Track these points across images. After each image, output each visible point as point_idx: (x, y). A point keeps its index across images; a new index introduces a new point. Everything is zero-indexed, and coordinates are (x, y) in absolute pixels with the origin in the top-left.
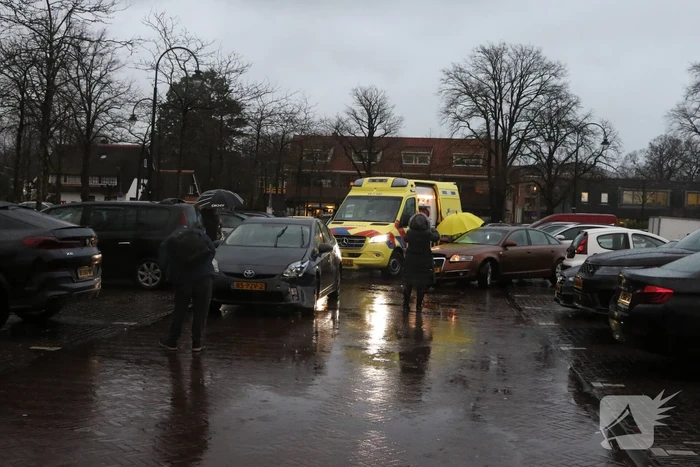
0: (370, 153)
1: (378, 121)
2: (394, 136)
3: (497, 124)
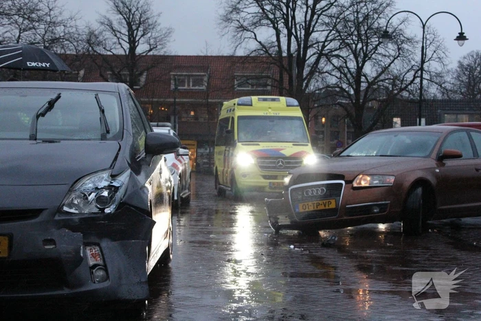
0: (131, 75)
1: (140, 33)
2: (162, 53)
3: (290, 35)
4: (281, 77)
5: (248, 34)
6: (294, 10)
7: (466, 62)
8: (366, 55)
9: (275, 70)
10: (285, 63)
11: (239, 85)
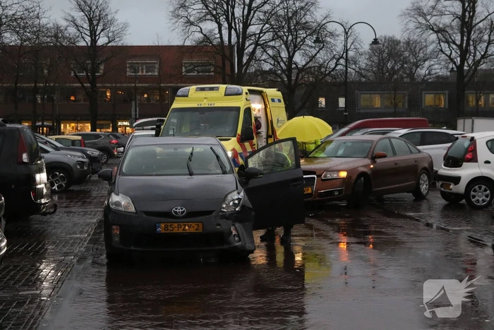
0: (93, 64)
1: (100, 28)
2: (120, 44)
3: (230, 28)
4: (224, 64)
5: (195, 28)
6: (233, 7)
8: (295, 46)
9: (219, 57)
11: (188, 71)
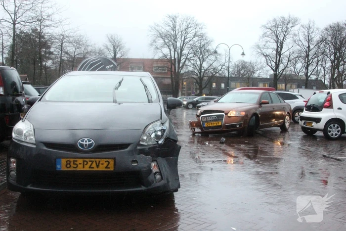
1: (118, 50)
2: (126, 57)
3: (175, 51)
4: (171, 66)
5: (159, 51)
6: (176, 42)
7: (237, 63)
8: (203, 59)
9: (169, 64)
10: (173, 62)
11: (155, 70)
